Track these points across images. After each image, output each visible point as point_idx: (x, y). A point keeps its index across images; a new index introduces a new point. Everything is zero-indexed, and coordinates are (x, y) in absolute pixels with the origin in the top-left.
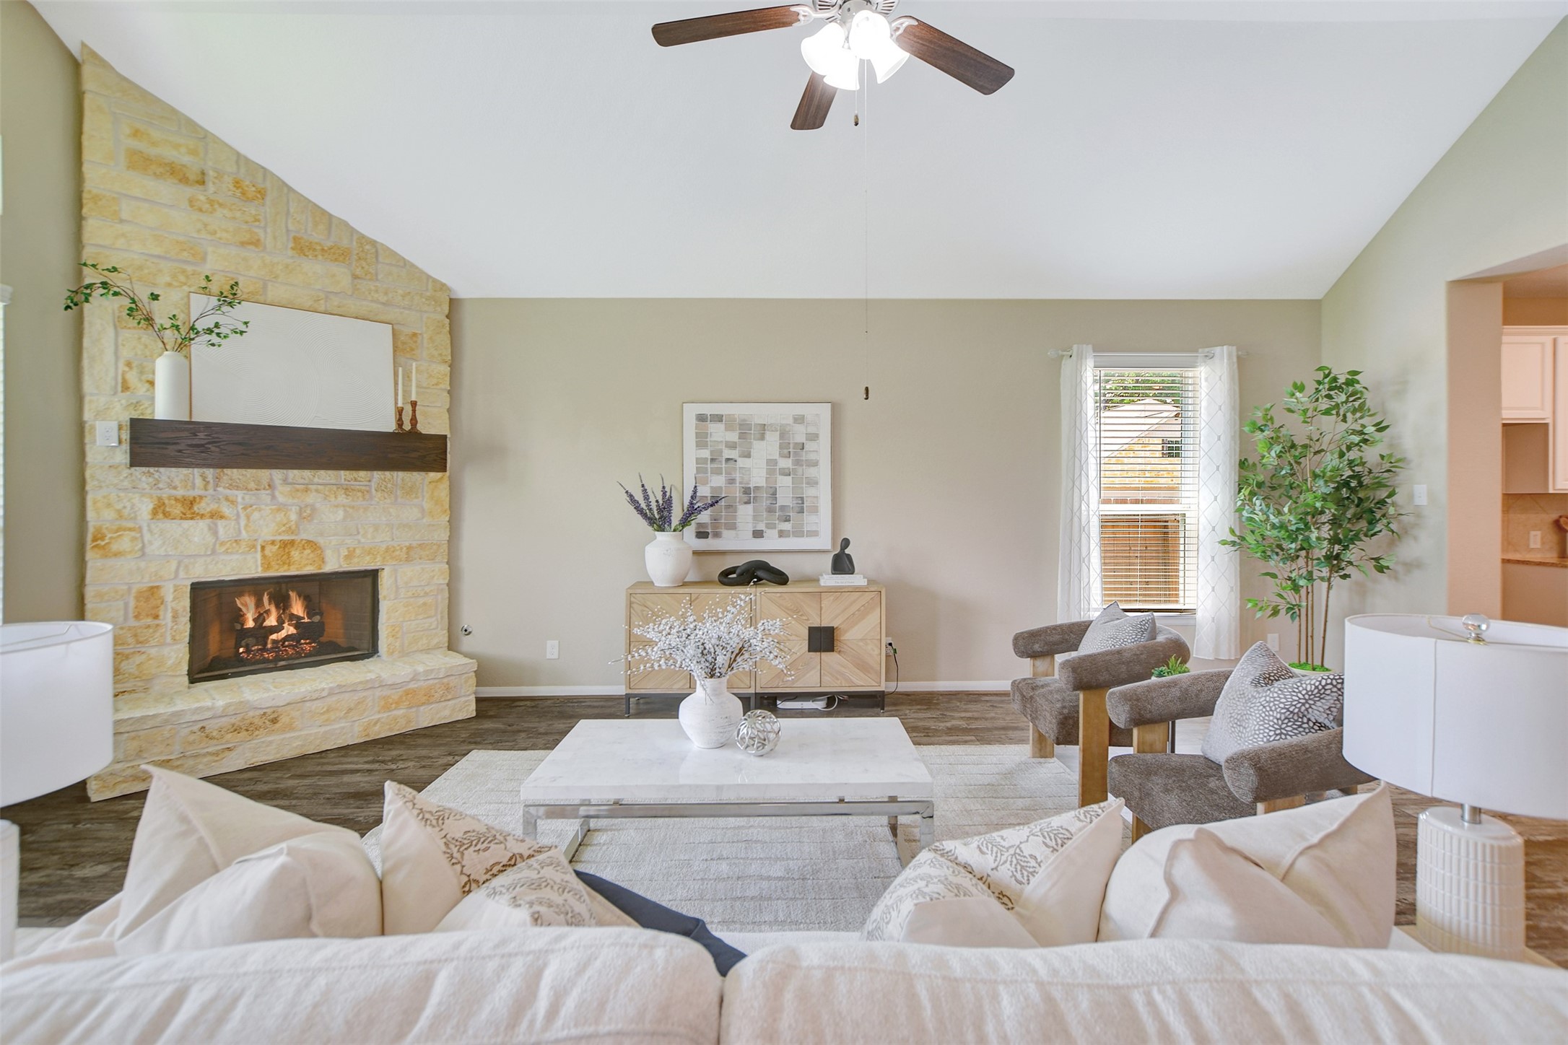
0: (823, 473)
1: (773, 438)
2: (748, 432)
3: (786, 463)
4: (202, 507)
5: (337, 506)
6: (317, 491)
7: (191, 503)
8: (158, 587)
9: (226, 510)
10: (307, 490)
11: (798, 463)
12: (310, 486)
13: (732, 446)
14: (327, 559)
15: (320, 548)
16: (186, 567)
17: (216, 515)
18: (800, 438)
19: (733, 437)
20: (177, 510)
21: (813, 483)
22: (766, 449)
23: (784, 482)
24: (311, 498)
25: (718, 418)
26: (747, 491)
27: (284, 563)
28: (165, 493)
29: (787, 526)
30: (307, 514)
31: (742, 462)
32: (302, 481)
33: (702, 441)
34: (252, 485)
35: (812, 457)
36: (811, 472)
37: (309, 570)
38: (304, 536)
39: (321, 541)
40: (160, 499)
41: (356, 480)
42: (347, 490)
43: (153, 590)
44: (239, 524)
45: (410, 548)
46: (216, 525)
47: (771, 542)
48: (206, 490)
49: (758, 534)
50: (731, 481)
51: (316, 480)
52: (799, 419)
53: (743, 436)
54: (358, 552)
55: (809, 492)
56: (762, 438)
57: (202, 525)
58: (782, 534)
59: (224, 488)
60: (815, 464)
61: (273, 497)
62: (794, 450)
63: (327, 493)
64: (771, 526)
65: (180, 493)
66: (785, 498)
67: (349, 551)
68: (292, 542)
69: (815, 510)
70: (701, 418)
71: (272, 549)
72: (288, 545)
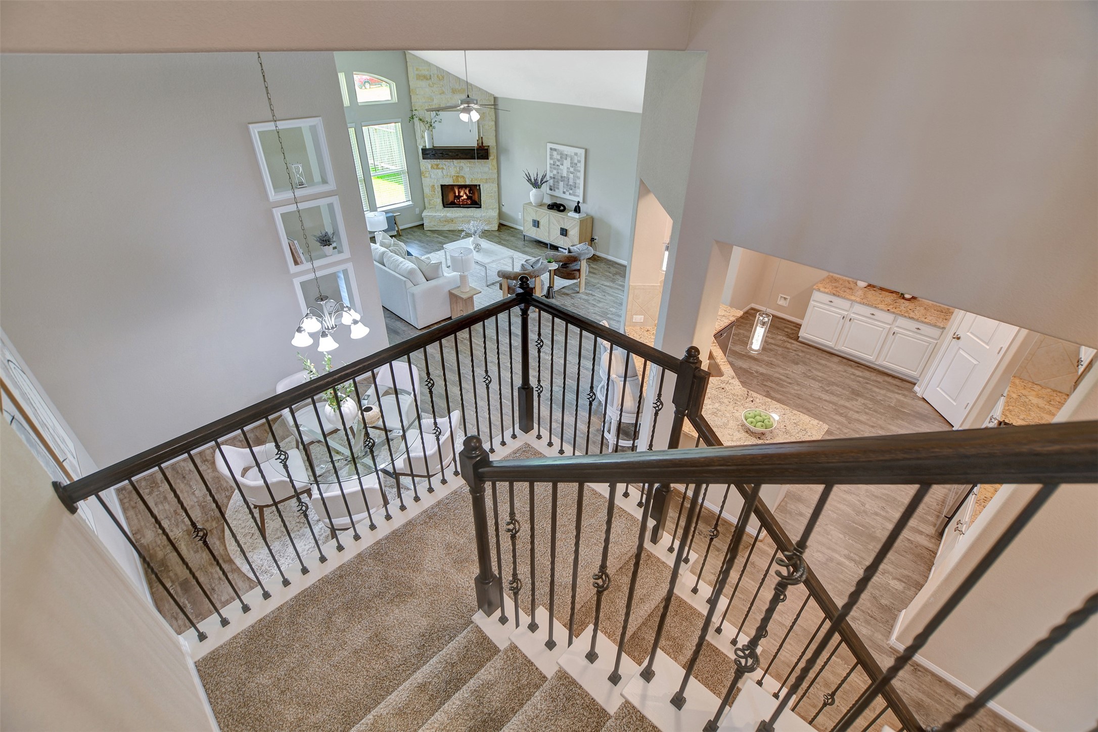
0: (581, 175)
1: (569, 159)
2: (564, 156)
3: (572, 169)
4: (440, 166)
5: (468, 166)
7: (438, 165)
9: (445, 168)
10: (461, 162)
11: (575, 170)
13: (559, 161)
14: (467, 181)
15: (466, 178)
16: (439, 181)
17: (443, 168)
18: (576, 161)
19: (559, 157)
20: (435, 167)
21: (579, 178)
22: (567, 163)
23: (571, 176)
24: (462, 164)
25: (555, 150)
26: (562, 177)
27: (457, 181)
29: (571, 192)
30: (461, 168)
31: (561, 167)
33: (551, 156)
35: (579, 169)
36: (578, 174)
37: (463, 183)
38: (461, 175)
39: (465, 176)
40: (432, 165)
43: (434, 186)
44: (447, 171)
45: (486, 179)
46: (443, 171)
47: (567, 196)
48: (440, 162)
49: (564, 193)
50: (558, 173)
52: (576, 154)
53: (561, 157)
54: (475, 179)
55: (578, 181)
56: (566, 159)
57: (440, 170)
58: (570, 194)
60: (580, 172)
61: (454, 164)
62: (573, 165)
63: (465, 163)
64: (567, 191)
66: (571, 183)
67: (471, 179)
68: (459, 176)
69: (579, 188)
70: (551, 149)
71: (454, 178)
72: (457, 177)
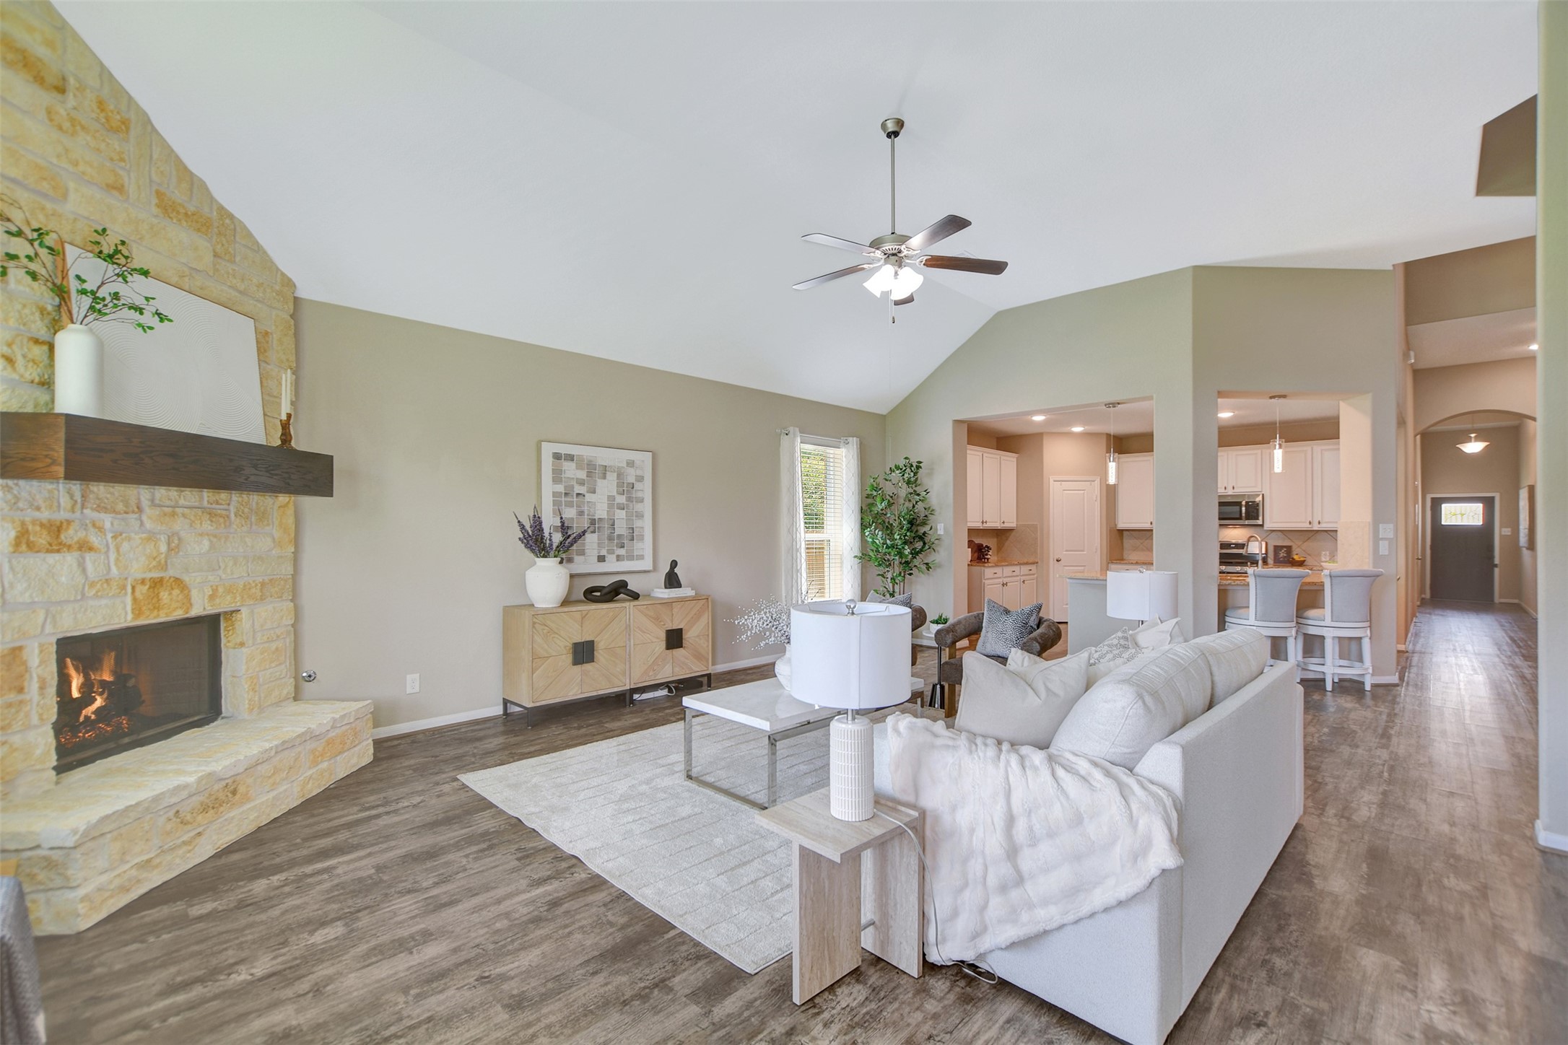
0: (647, 508)
1: (612, 477)
2: (594, 471)
3: (621, 499)
4: (70, 535)
5: (201, 535)
6: (184, 515)
7: (56, 529)
8: (20, 648)
9: (94, 540)
10: (173, 514)
11: (629, 499)
12: (177, 509)
13: (581, 483)
14: (193, 601)
15: (187, 588)
16: (54, 616)
17: (85, 547)
18: (631, 479)
19: (582, 475)
20: (42, 539)
21: (640, 516)
22: (607, 487)
23: (620, 515)
24: (179, 525)
25: (570, 458)
26: (593, 522)
27: (154, 608)
28: (30, 515)
29: (622, 552)
30: (174, 544)
31: (589, 497)
32: (168, 503)
33: (557, 476)
34: (120, 507)
35: (640, 495)
36: (638, 507)
37: (178, 614)
38: (171, 572)
39: (186, 578)
40: (23, 523)
41: (217, 503)
42: (212, 515)
43: (15, 653)
44: (108, 557)
45: (263, 584)
46: (83, 558)
47: (611, 565)
48: (73, 512)
49: (601, 559)
50: (581, 513)
51: (182, 502)
52: (631, 464)
53: (589, 474)
54: (221, 590)
55: (637, 523)
56: (604, 477)
57: (70, 559)
58: (619, 558)
59: (92, 509)
60: (642, 501)
61: (142, 524)
62: (627, 489)
63: (193, 518)
64: (611, 552)
65: (45, 515)
66: (621, 529)
67: (213, 590)
68: (161, 579)
69: (641, 538)
70: (557, 456)
71: (142, 590)
72: (157, 584)
